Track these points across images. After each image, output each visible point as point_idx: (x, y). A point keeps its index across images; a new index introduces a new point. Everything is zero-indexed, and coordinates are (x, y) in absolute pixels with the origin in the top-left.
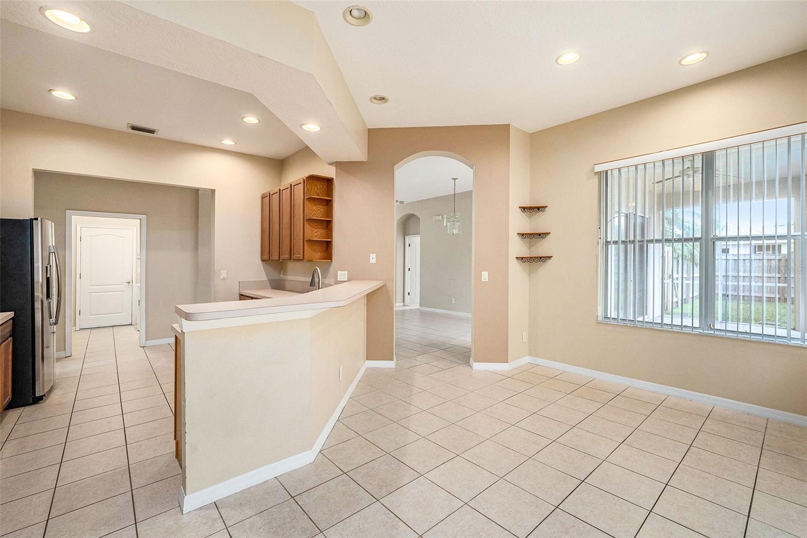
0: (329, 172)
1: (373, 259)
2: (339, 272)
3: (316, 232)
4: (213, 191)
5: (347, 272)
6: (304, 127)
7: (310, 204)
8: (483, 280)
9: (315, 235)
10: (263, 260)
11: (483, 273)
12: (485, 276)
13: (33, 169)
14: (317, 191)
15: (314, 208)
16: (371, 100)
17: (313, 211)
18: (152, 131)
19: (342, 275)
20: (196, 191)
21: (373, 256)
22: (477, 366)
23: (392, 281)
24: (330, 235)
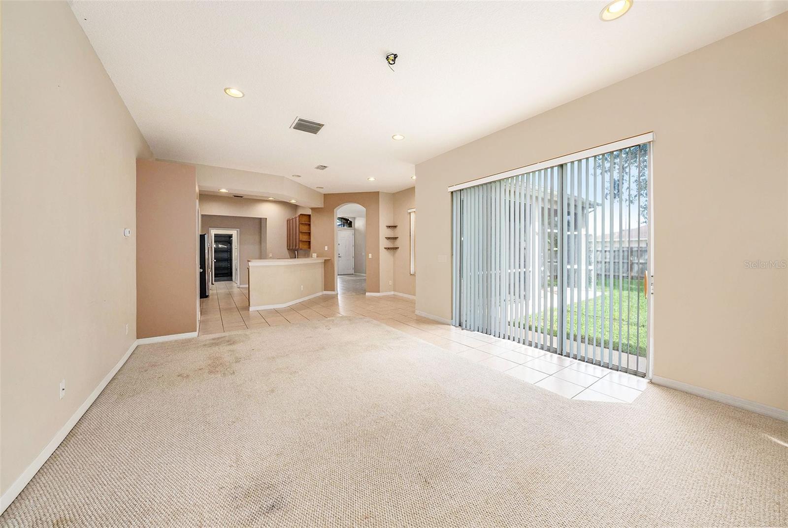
0: (309, 212)
3: (305, 237)
4: (266, 219)
5: (316, 253)
7: (301, 225)
8: (369, 259)
9: (305, 239)
10: (288, 249)
11: (369, 254)
12: (370, 256)
14: (304, 220)
15: (303, 227)
18: (241, 197)
19: (314, 255)
20: (261, 218)
21: (326, 247)
22: (367, 294)
23: (334, 258)
24: (310, 239)
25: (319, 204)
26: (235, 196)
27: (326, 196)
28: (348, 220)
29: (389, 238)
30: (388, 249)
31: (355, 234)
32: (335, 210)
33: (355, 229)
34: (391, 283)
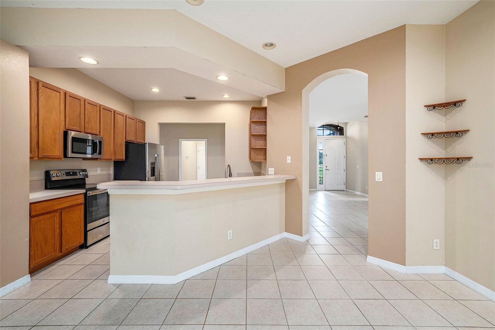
1: (289, 160)
2: (269, 168)
3: (258, 143)
4: (224, 124)
5: (274, 169)
6: (218, 78)
7: (254, 125)
8: (377, 180)
9: (257, 144)
11: (377, 173)
12: (379, 176)
13: (158, 123)
14: (259, 117)
15: (257, 127)
16: (263, 47)
17: (256, 130)
18: (194, 98)
19: (271, 170)
21: (289, 158)
22: (370, 259)
23: (301, 176)
24: (266, 145)
25: (278, 88)
26: (187, 98)
27: (289, 71)
28: (338, 126)
29: (433, 134)
30: (431, 160)
31: (346, 144)
32: (304, 91)
33: (346, 138)
34: (437, 243)
